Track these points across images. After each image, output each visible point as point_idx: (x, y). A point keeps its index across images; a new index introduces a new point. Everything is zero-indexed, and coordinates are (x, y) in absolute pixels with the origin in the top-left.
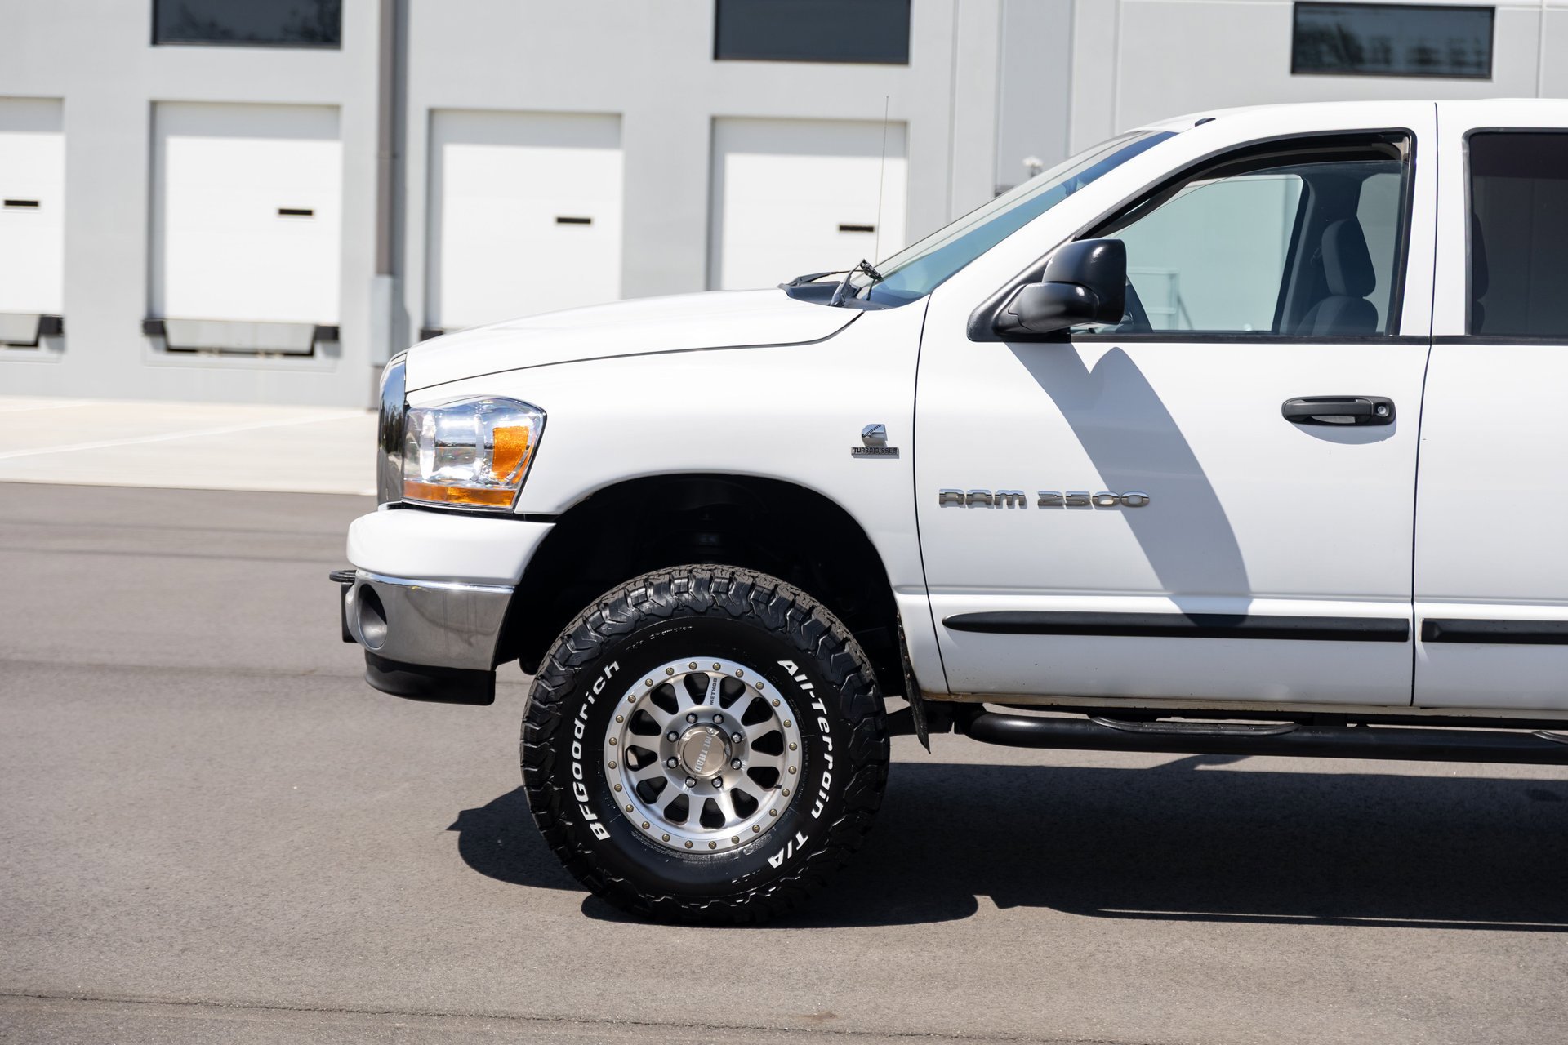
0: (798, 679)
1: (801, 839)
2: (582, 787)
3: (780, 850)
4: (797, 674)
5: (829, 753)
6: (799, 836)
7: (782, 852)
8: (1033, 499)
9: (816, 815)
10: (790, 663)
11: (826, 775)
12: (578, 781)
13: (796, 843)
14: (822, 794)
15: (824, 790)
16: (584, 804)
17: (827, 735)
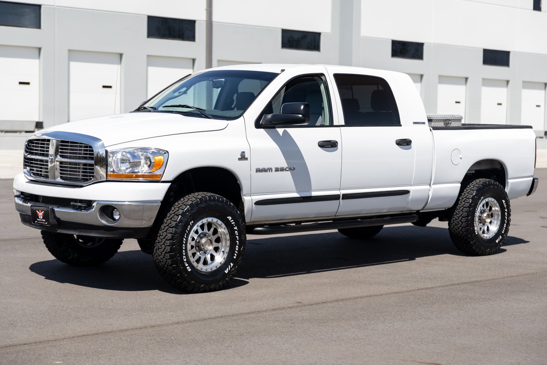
0: (231, 221)
1: (232, 265)
2: (185, 257)
3: (227, 268)
4: (231, 220)
5: (238, 241)
6: (231, 264)
7: (228, 268)
8: (274, 170)
9: (235, 257)
10: (230, 217)
11: (237, 246)
12: (184, 255)
13: (231, 266)
14: (236, 252)
15: (236, 250)
16: (185, 262)
17: (237, 236)
